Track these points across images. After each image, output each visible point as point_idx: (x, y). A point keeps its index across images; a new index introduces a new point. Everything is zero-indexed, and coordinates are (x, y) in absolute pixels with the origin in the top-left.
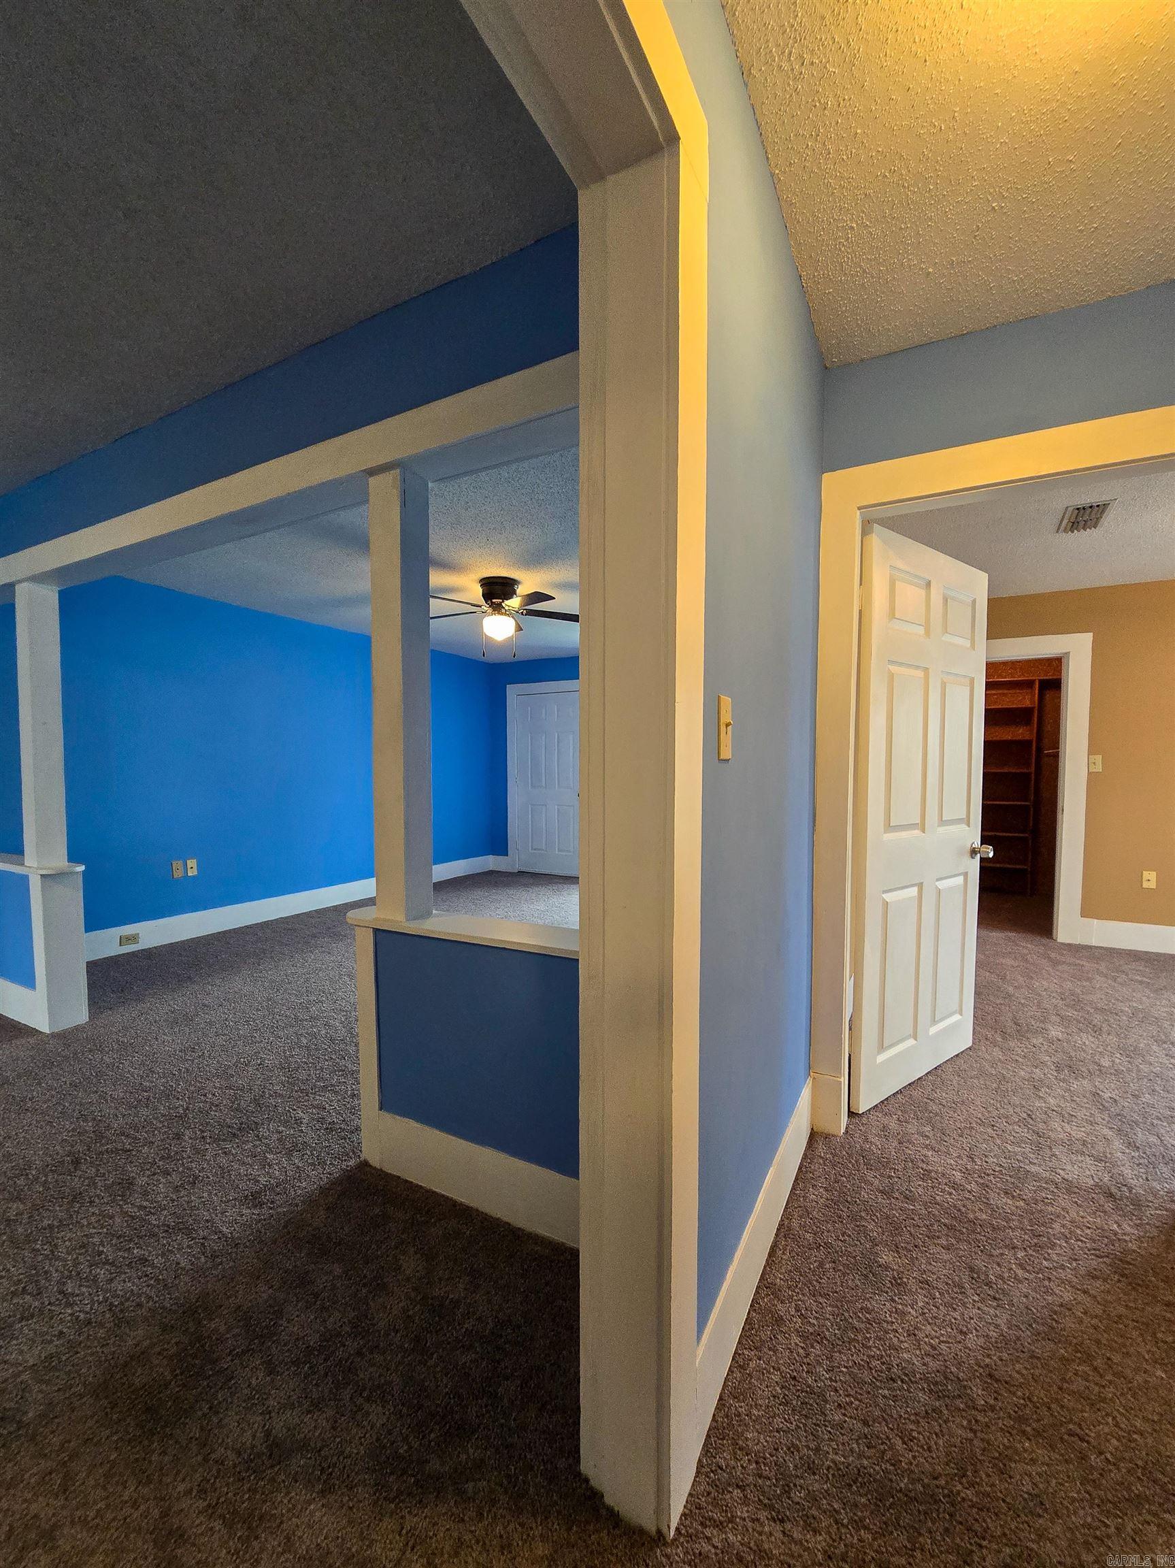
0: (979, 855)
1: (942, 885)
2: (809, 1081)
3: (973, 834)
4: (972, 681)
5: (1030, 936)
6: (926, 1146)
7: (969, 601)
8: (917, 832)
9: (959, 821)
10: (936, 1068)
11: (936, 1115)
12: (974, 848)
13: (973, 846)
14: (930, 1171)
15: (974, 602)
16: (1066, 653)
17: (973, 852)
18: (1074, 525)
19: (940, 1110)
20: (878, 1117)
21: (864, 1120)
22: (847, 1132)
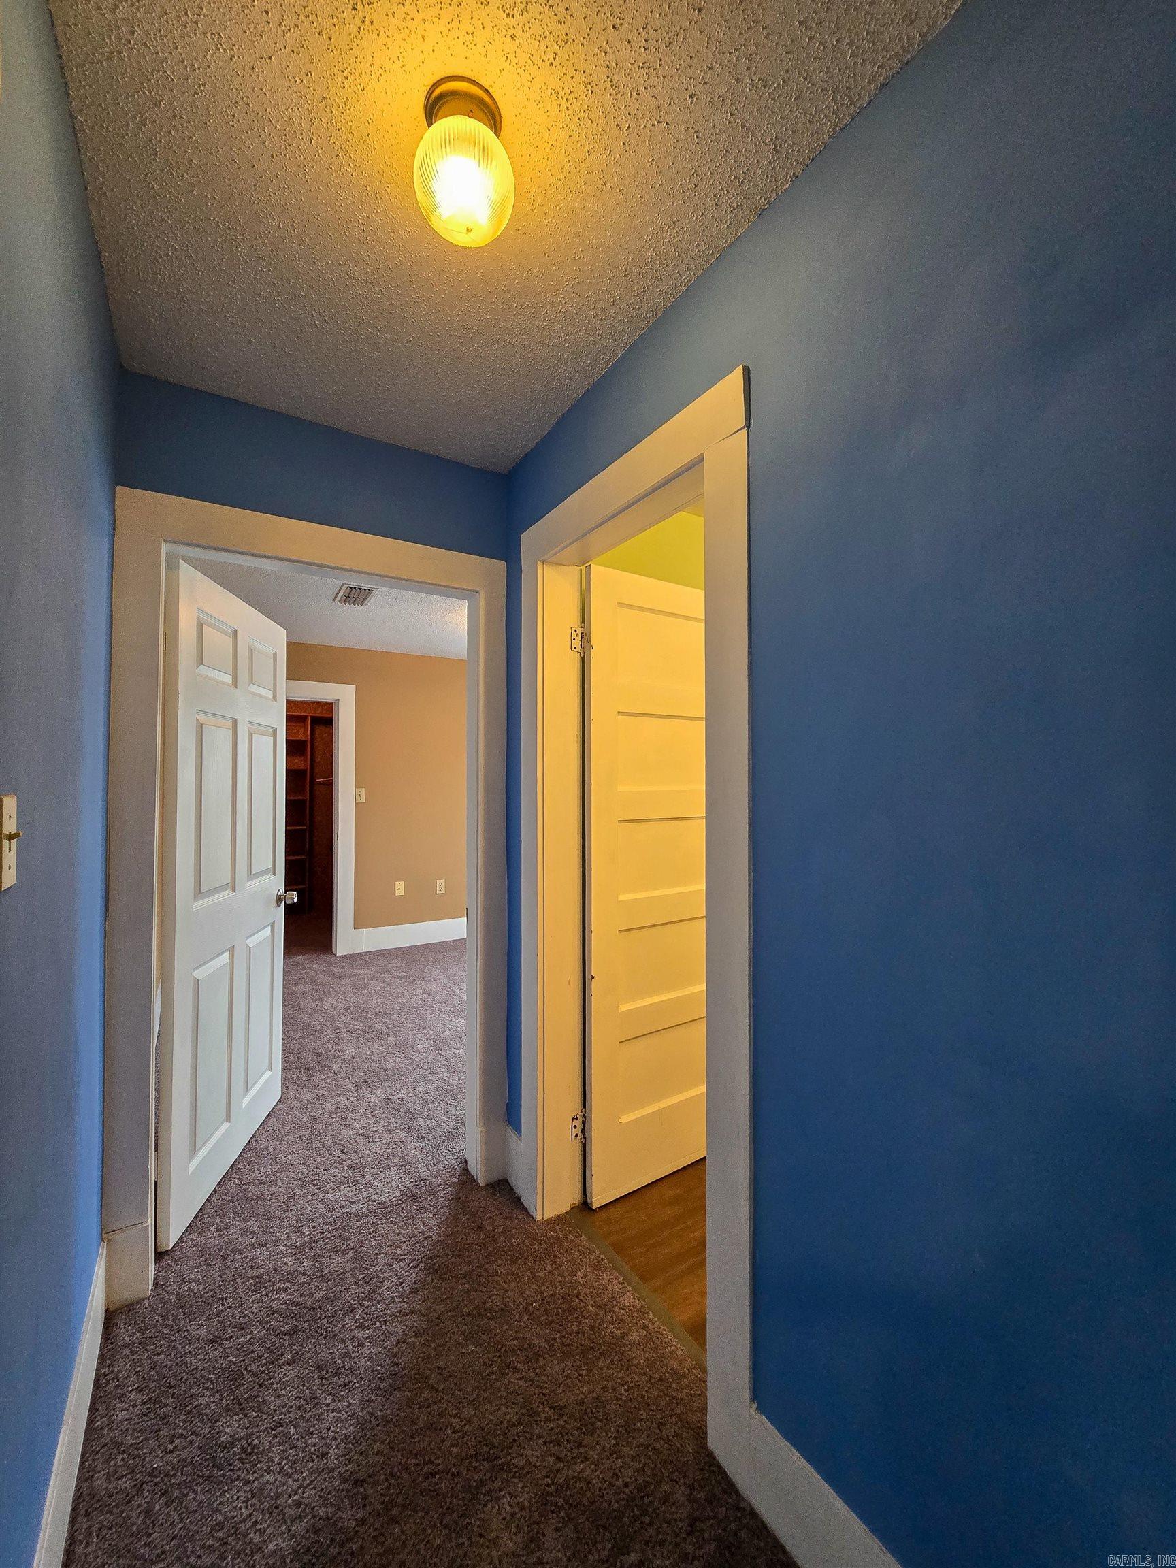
0: (283, 902)
1: (251, 942)
2: (103, 1249)
3: (277, 882)
4: (275, 730)
5: (315, 957)
6: (253, 1246)
7: (271, 653)
8: (227, 893)
9: (265, 872)
10: (249, 1142)
11: (258, 1199)
12: (280, 895)
13: (279, 894)
14: (260, 1277)
15: (275, 654)
16: (336, 700)
17: (280, 899)
18: (346, 599)
19: (261, 1191)
20: (192, 1240)
21: (177, 1254)
22: (156, 1284)
